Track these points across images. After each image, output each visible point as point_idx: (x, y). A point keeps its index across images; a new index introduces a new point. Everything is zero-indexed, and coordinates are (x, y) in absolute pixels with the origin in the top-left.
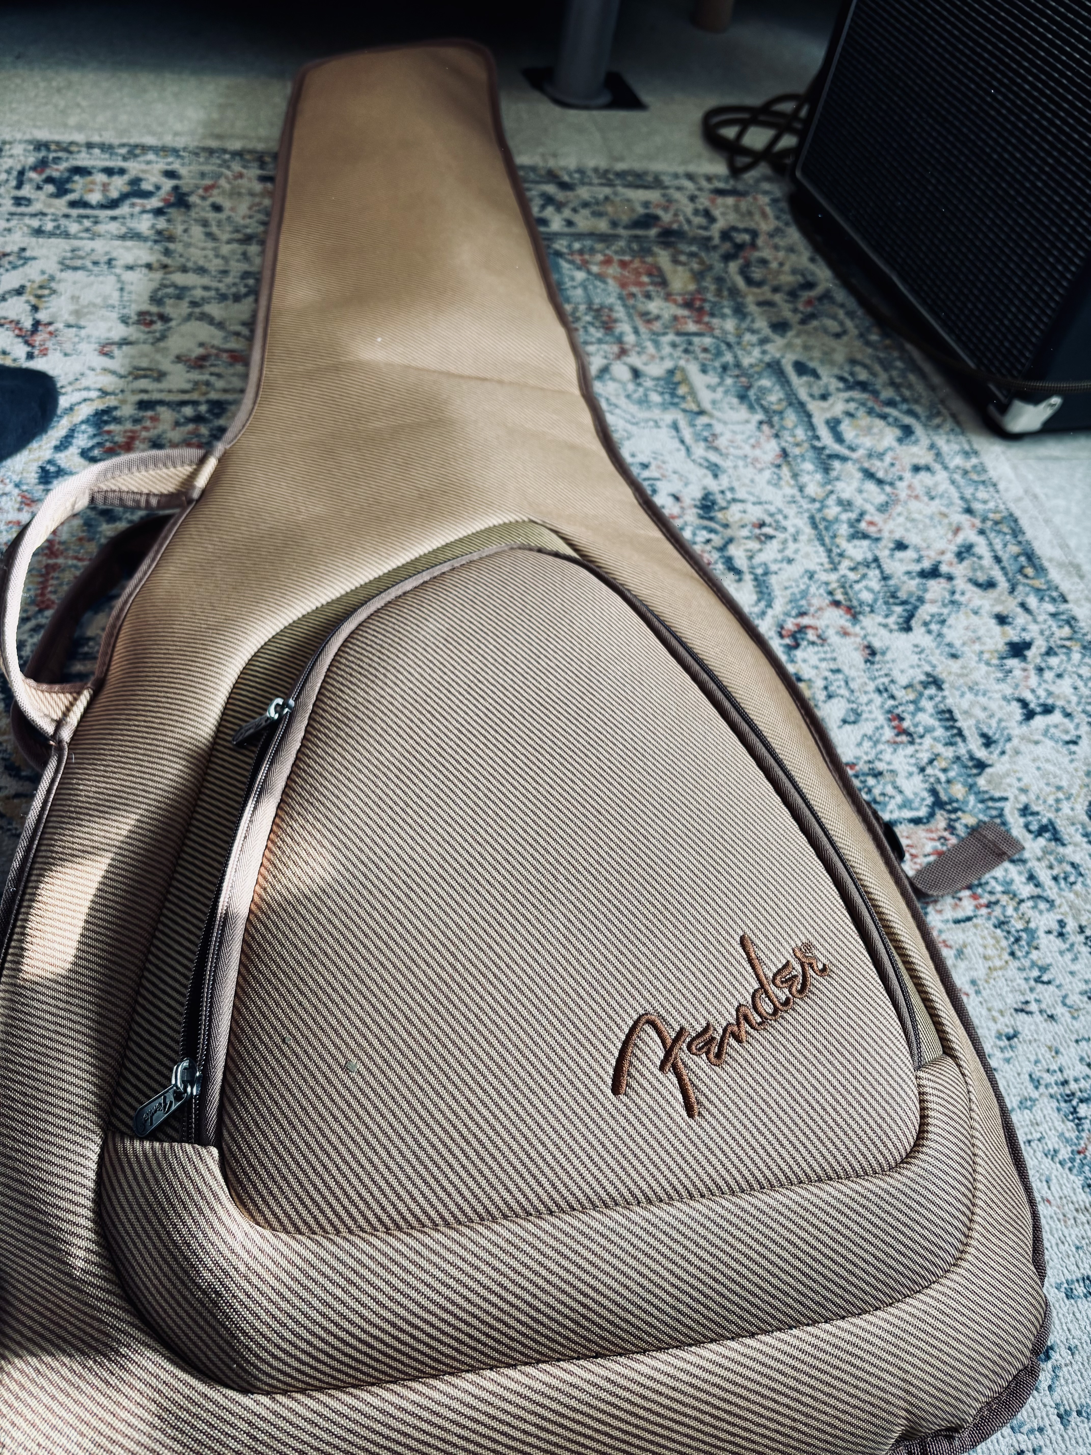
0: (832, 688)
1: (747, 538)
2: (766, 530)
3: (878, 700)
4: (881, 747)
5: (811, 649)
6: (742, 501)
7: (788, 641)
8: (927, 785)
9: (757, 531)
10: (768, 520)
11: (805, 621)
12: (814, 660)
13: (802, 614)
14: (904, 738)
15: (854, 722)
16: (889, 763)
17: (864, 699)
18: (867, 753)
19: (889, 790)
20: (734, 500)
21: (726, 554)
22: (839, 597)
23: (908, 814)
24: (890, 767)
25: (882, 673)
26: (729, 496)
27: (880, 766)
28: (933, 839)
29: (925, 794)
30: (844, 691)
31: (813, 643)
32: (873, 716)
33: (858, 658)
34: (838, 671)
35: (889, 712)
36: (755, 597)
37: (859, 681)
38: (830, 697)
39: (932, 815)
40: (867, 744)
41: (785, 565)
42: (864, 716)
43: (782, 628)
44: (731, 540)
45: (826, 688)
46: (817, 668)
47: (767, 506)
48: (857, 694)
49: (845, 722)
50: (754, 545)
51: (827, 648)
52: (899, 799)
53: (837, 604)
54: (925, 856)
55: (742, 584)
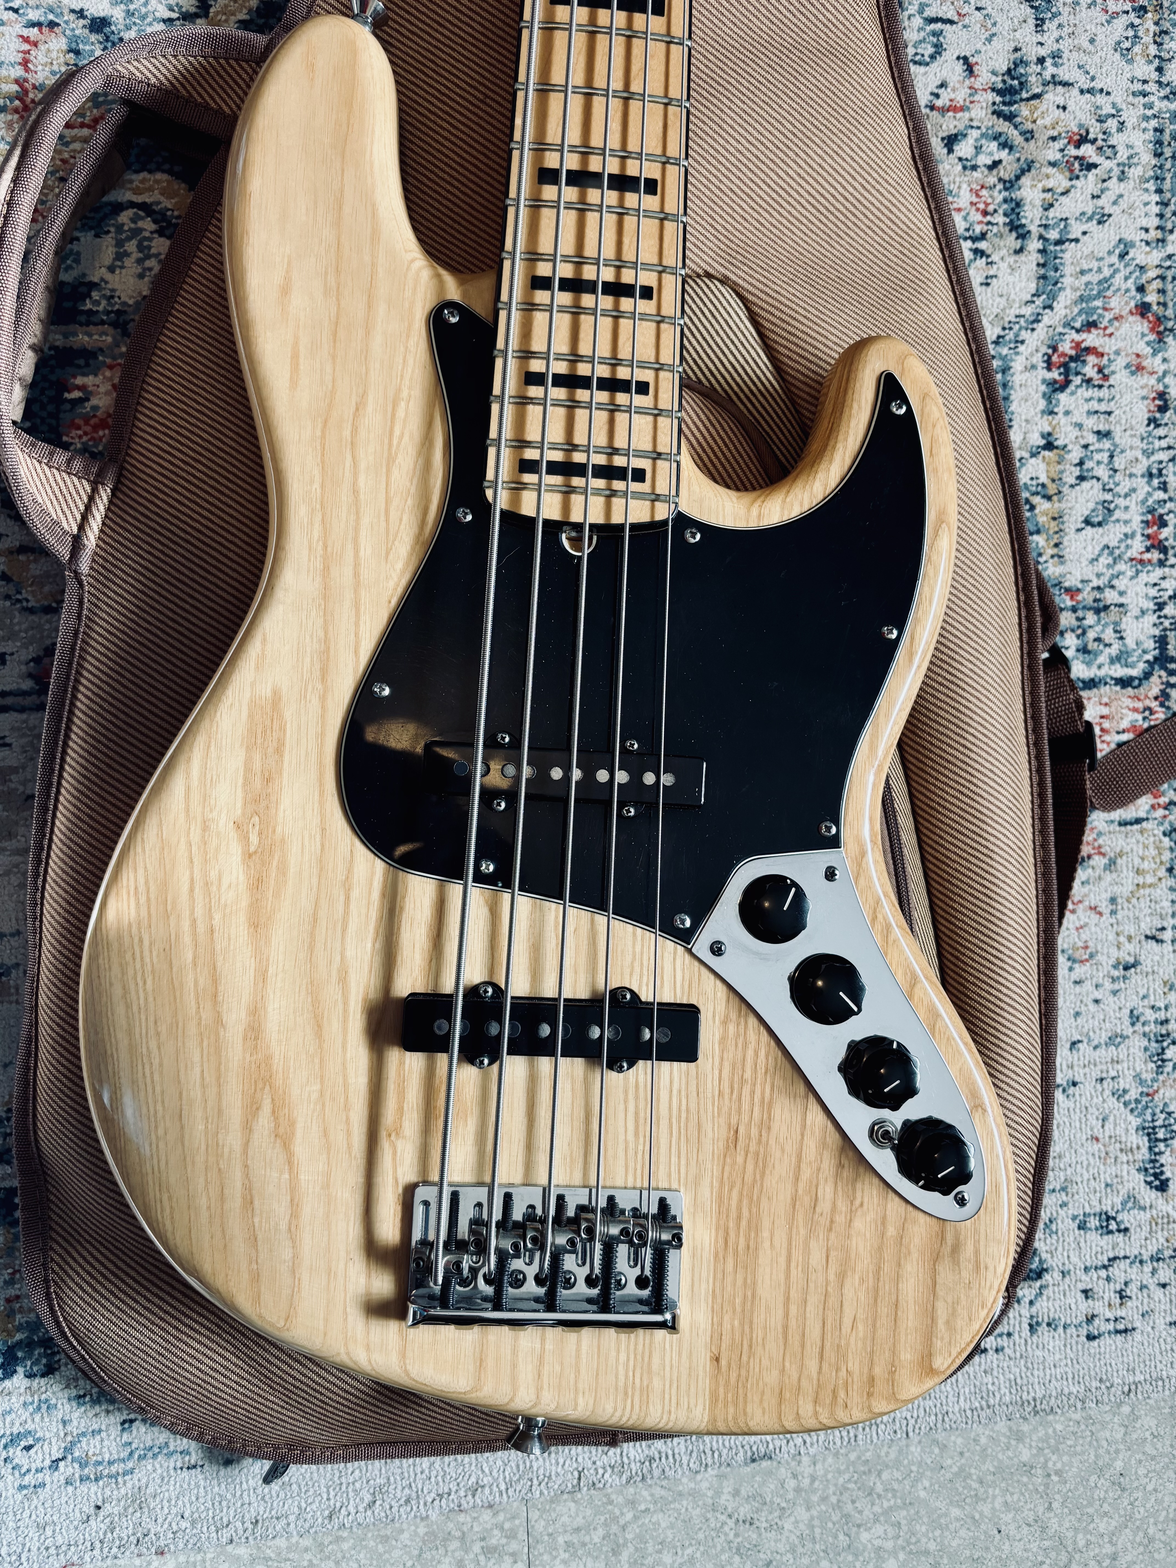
0: (1088, 464)
1: (1053, 164)
2: (1087, 151)
3: (1143, 489)
4: (1121, 567)
5: (1083, 393)
6: (1066, 84)
7: (1055, 375)
8: (1157, 632)
9: (1072, 151)
10: (1095, 131)
11: (1091, 339)
12: (1079, 416)
13: (1091, 325)
14: (1155, 555)
15: (1100, 524)
16: (1122, 594)
17: (1125, 485)
18: (1098, 576)
19: (1109, 635)
20: (1055, 81)
21: (1016, 195)
22: (1152, 298)
23: (1120, 672)
24: (1122, 600)
25: (1164, 443)
26: (1050, 70)
27: (1110, 597)
28: (1135, 710)
29: (1150, 644)
30: (1102, 472)
31: (1088, 381)
32: (1126, 517)
33: (1141, 413)
34: (1107, 434)
35: (1151, 511)
36: (1032, 287)
37: (1130, 455)
38: (1081, 478)
39: (1147, 675)
40: (1105, 560)
41: (1092, 226)
42: (1117, 514)
43: (1055, 349)
44: (1027, 168)
45: (1081, 463)
46: (1080, 426)
47: (1100, 99)
48: (1118, 477)
49: (1087, 522)
50: (1060, 180)
51: (1104, 393)
52: (1114, 650)
53: (1143, 309)
54: (1118, 733)
55: (1022, 257)
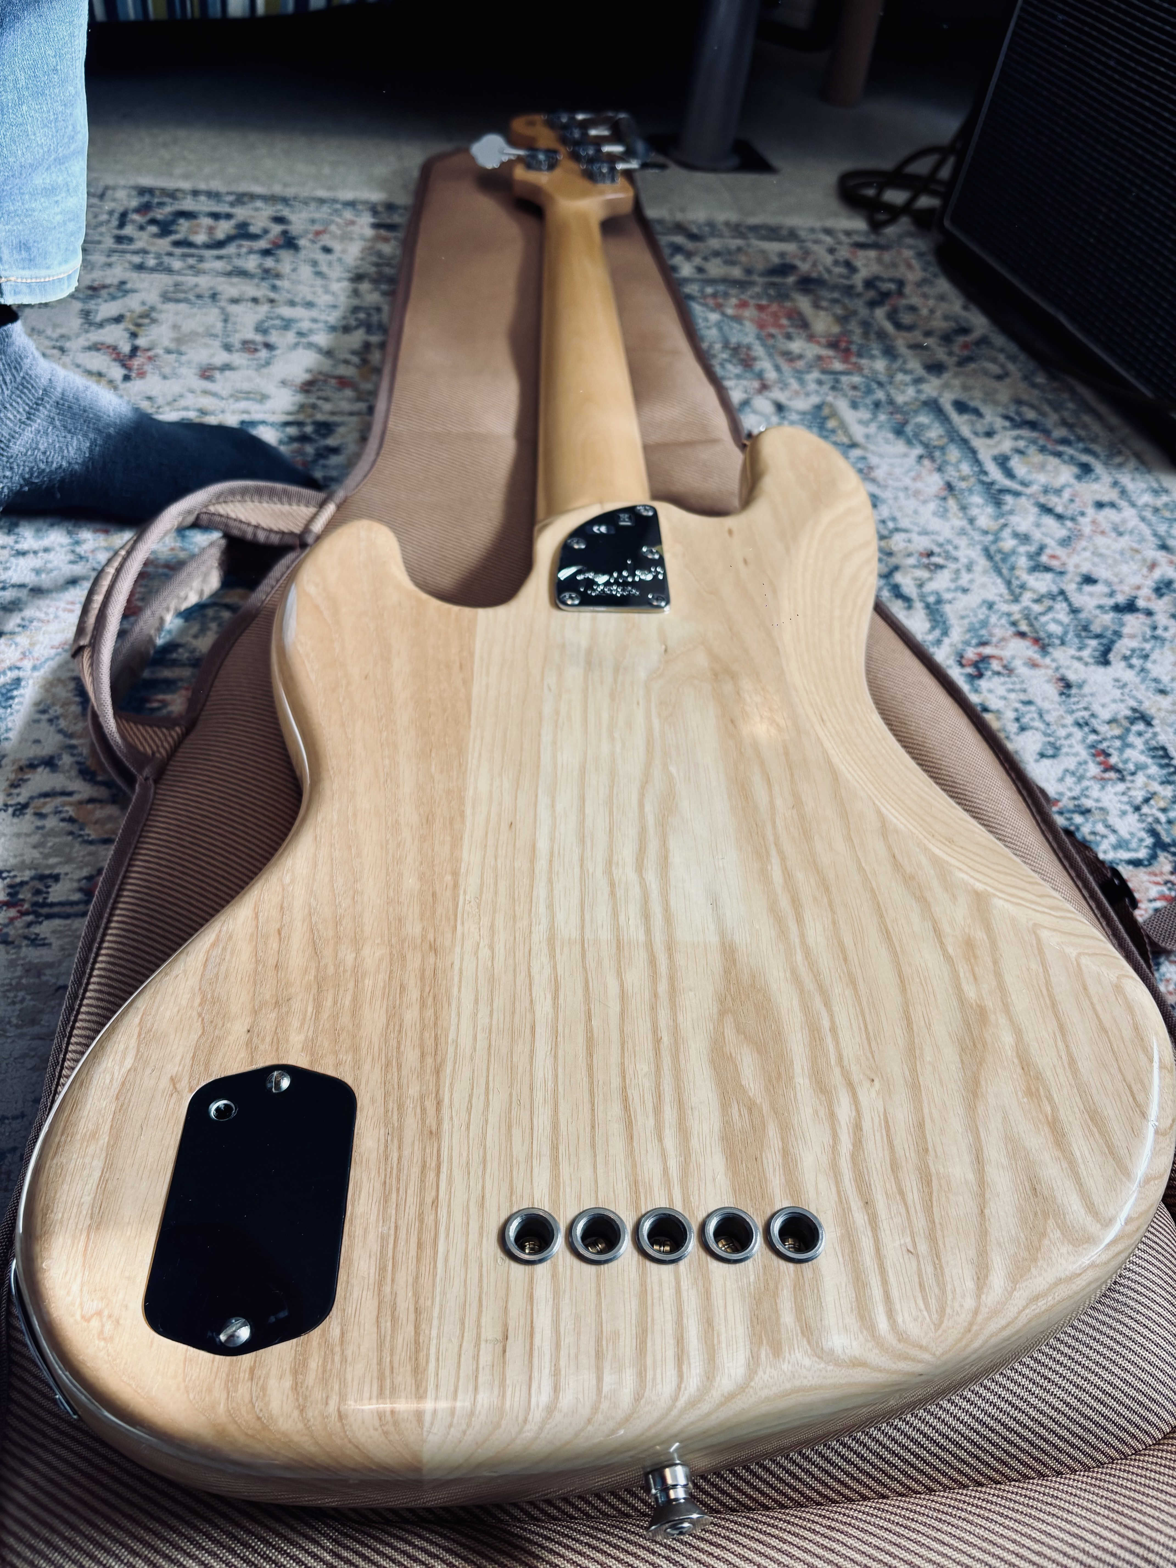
0: (1025, 720)
1: (915, 567)
2: (935, 559)
3: (1078, 734)
4: (1086, 783)
5: (997, 680)
6: (905, 531)
7: (970, 670)
8: (1144, 825)
9: (925, 560)
10: (936, 550)
11: (987, 651)
12: (1001, 691)
13: (984, 644)
14: (1112, 775)
15: (1053, 756)
16: (1097, 800)
17: (1062, 732)
18: (1070, 789)
19: (1100, 828)
20: (897, 530)
21: (892, 581)
22: (1024, 627)
23: (1127, 855)
24: (1100, 805)
25: (1081, 706)
26: (891, 525)
27: (1088, 803)
28: (1158, 883)
29: (1143, 835)
30: (1037, 724)
31: (998, 673)
32: (1074, 750)
33: (1052, 691)
34: (1029, 703)
35: (1092, 746)
36: (927, 625)
37: (1055, 714)
38: (1023, 729)
39: (1153, 857)
40: (1070, 780)
41: (959, 594)
42: (1065, 750)
43: (962, 657)
44: (896, 568)
45: (1017, 720)
46: (1005, 698)
47: (933, 537)
48: (1053, 727)
49: (1042, 755)
50: (924, 574)
51: (1014, 679)
52: (1113, 839)
53: (1022, 635)
54: (1150, 901)
55: (912, 611)
